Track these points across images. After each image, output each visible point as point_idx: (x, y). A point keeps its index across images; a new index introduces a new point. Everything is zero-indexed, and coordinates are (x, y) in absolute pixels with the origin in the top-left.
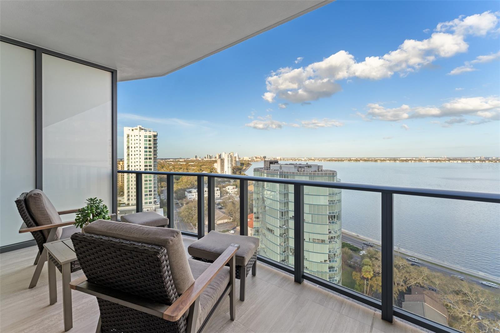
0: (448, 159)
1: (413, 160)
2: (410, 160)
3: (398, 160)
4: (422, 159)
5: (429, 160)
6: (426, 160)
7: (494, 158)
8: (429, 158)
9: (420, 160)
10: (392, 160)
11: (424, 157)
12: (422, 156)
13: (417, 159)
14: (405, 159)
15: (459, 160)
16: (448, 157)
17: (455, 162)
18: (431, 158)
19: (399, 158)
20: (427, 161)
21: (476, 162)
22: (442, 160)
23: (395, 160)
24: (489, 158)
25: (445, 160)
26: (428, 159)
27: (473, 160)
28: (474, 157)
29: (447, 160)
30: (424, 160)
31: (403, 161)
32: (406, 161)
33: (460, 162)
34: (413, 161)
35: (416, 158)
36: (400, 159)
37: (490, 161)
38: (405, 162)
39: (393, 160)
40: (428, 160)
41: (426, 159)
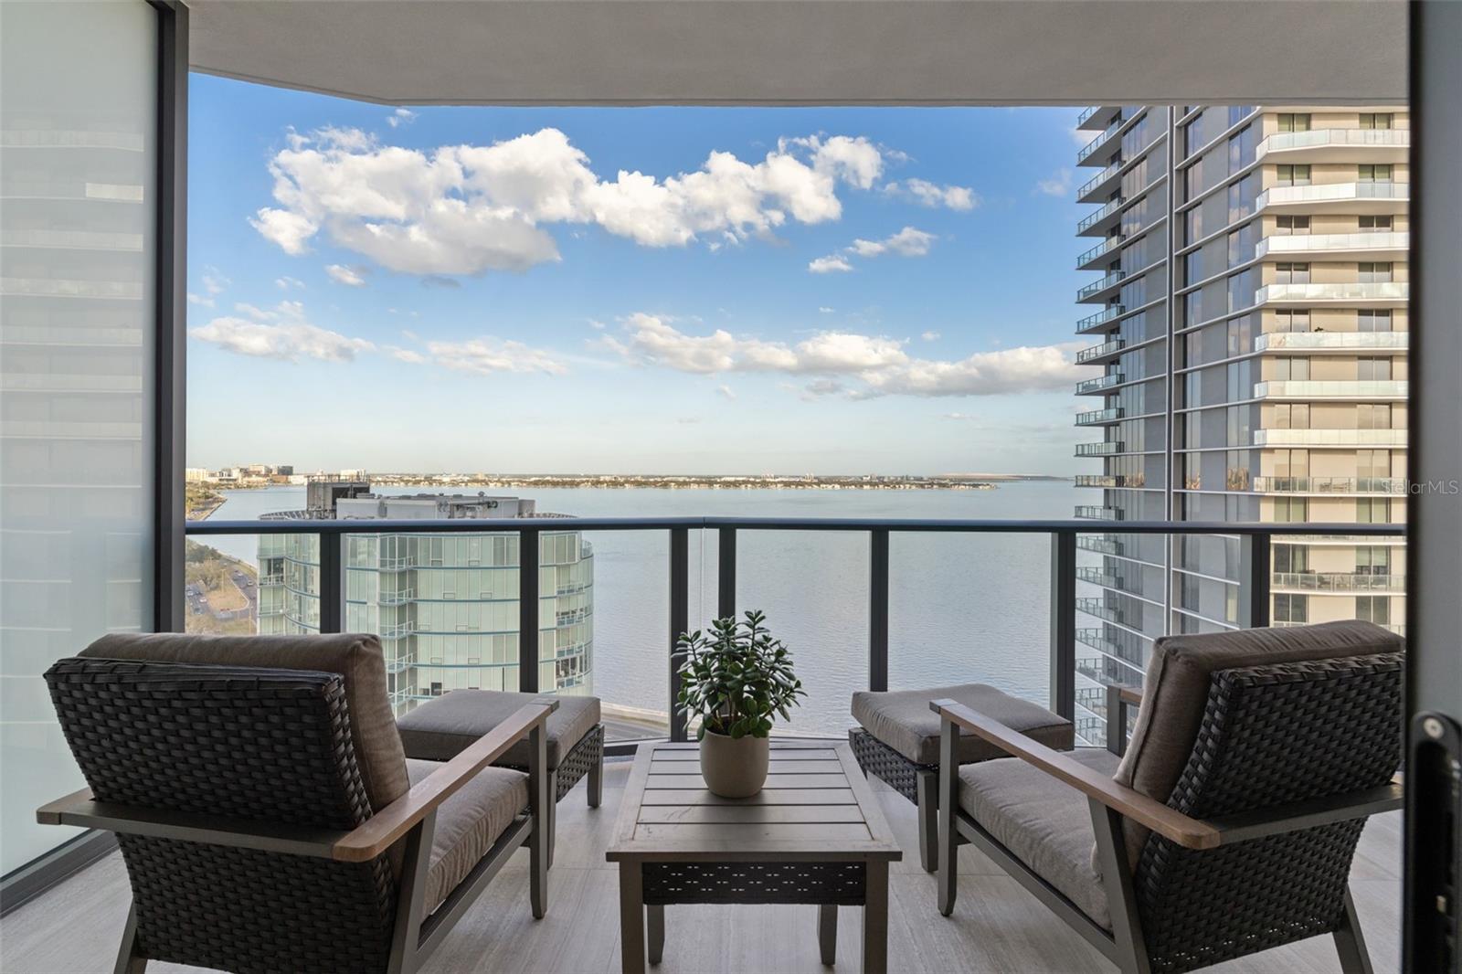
0: (816, 481)
1: (748, 482)
2: (744, 482)
3: (717, 483)
4: (768, 480)
5: (782, 482)
6: (776, 483)
7: (892, 478)
8: (781, 476)
9: (765, 484)
10: (703, 483)
11: (773, 475)
12: (768, 474)
13: (758, 480)
14: (732, 479)
15: (835, 483)
16: (817, 475)
17: (830, 487)
18: (785, 477)
19: (720, 477)
20: (779, 485)
21: (865, 487)
22: (806, 483)
23: (710, 482)
24: (883, 478)
25: (810, 484)
26: (780, 479)
27: (859, 483)
28: (861, 475)
29: (815, 483)
30: (772, 483)
31: (727, 484)
32: (736, 484)
33: (837, 487)
34: (749, 486)
35: (755, 477)
36: (723, 479)
37: (886, 484)
38: (732, 489)
39: (706, 483)
40: (779, 482)
41: (777, 480)
